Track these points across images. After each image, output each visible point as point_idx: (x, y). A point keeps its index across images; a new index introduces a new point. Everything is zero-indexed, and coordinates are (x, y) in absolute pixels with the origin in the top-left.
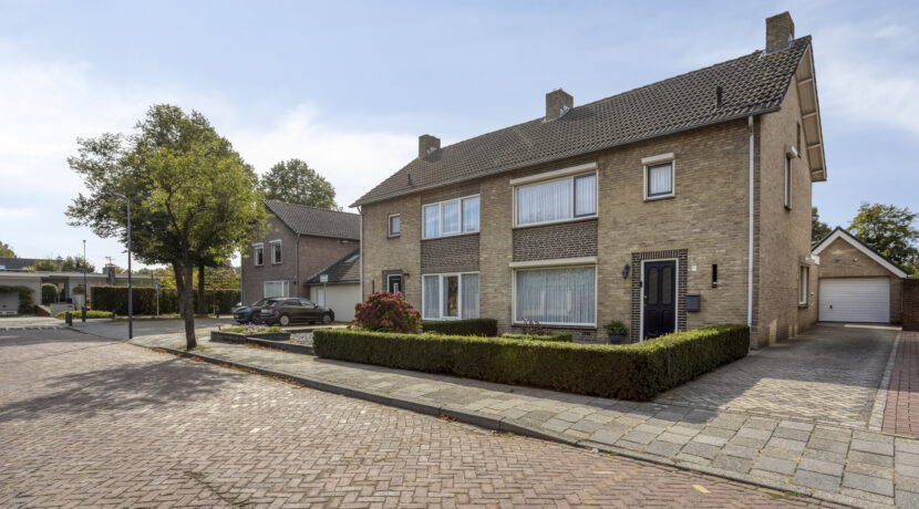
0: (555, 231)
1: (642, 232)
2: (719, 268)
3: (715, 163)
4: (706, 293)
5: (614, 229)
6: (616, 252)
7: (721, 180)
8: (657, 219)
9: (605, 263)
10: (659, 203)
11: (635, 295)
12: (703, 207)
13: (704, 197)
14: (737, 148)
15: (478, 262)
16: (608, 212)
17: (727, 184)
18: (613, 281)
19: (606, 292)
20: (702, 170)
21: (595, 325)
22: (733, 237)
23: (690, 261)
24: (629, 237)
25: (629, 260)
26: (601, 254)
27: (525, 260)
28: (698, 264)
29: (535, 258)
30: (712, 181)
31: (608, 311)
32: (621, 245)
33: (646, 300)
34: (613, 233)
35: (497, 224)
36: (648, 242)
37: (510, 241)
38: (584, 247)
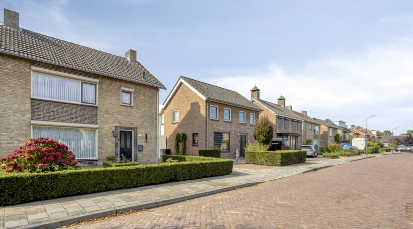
1: (120, 118)
2: (148, 136)
3: (146, 98)
4: (144, 144)
5: (106, 113)
6: (108, 124)
7: (148, 105)
8: (126, 114)
9: (102, 128)
10: (126, 107)
11: (116, 144)
12: (142, 113)
13: (143, 109)
14: (153, 96)
16: (103, 105)
17: (150, 107)
18: (106, 138)
19: (102, 142)
20: (142, 99)
21: (96, 158)
22: (152, 126)
23: (139, 132)
24: (114, 118)
25: (114, 129)
26: (100, 123)
27: (44, 120)
28: (141, 133)
29: (53, 120)
30: (145, 105)
31: (104, 151)
32: (110, 121)
33: (120, 147)
34: (106, 115)
35: (13, 91)
36: (122, 122)
37: (29, 106)
38: (89, 120)
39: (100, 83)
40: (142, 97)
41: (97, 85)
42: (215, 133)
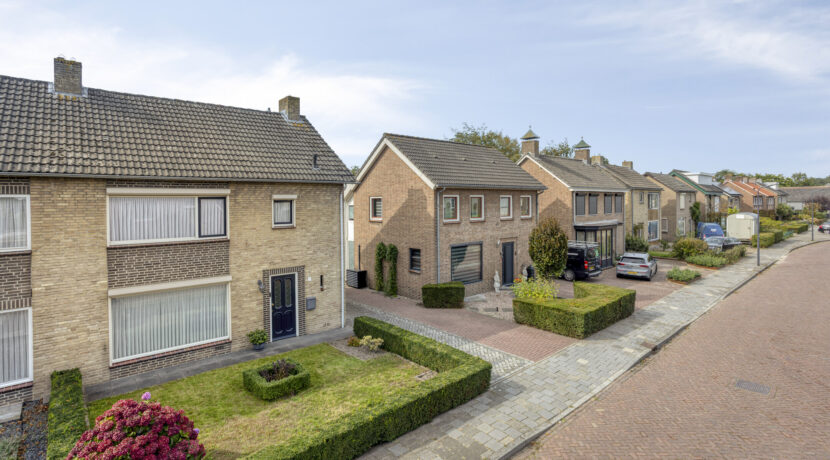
0: (176, 251)
1: (271, 253)
2: (324, 277)
3: (321, 207)
4: (317, 295)
5: (246, 250)
6: (248, 270)
7: (324, 219)
8: (283, 243)
9: (238, 280)
10: (283, 231)
11: (265, 303)
12: (314, 235)
13: (314, 229)
14: (333, 199)
15: (29, 294)
16: (240, 234)
17: (328, 222)
18: (246, 296)
19: (240, 306)
20: (312, 210)
21: (229, 336)
22: (332, 257)
23: (306, 274)
24: (260, 257)
25: (260, 276)
26: (234, 272)
27: (130, 284)
28: (311, 276)
29: (148, 281)
30: (319, 219)
31: (242, 322)
32: (253, 264)
33: (273, 307)
34: (245, 254)
35: (75, 240)
36: (276, 261)
37: (103, 262)
38: (215, 267)
39: (234, 194)
40: (314, 206)
41: (228, 198)
42: (453, 248)
